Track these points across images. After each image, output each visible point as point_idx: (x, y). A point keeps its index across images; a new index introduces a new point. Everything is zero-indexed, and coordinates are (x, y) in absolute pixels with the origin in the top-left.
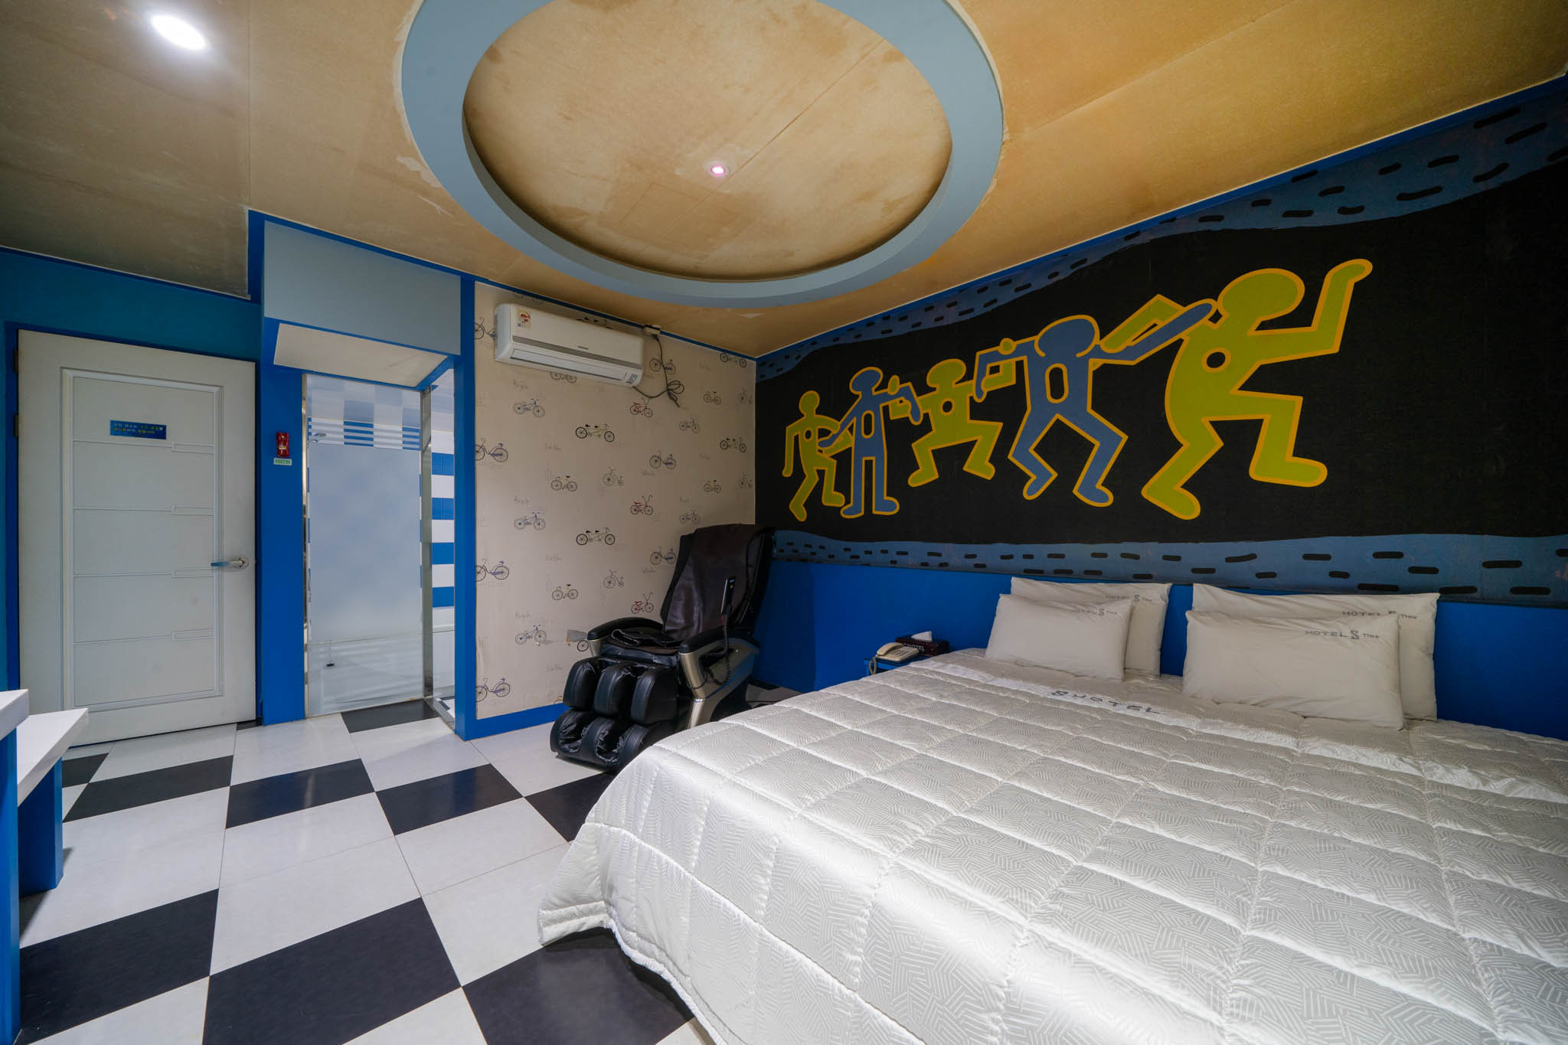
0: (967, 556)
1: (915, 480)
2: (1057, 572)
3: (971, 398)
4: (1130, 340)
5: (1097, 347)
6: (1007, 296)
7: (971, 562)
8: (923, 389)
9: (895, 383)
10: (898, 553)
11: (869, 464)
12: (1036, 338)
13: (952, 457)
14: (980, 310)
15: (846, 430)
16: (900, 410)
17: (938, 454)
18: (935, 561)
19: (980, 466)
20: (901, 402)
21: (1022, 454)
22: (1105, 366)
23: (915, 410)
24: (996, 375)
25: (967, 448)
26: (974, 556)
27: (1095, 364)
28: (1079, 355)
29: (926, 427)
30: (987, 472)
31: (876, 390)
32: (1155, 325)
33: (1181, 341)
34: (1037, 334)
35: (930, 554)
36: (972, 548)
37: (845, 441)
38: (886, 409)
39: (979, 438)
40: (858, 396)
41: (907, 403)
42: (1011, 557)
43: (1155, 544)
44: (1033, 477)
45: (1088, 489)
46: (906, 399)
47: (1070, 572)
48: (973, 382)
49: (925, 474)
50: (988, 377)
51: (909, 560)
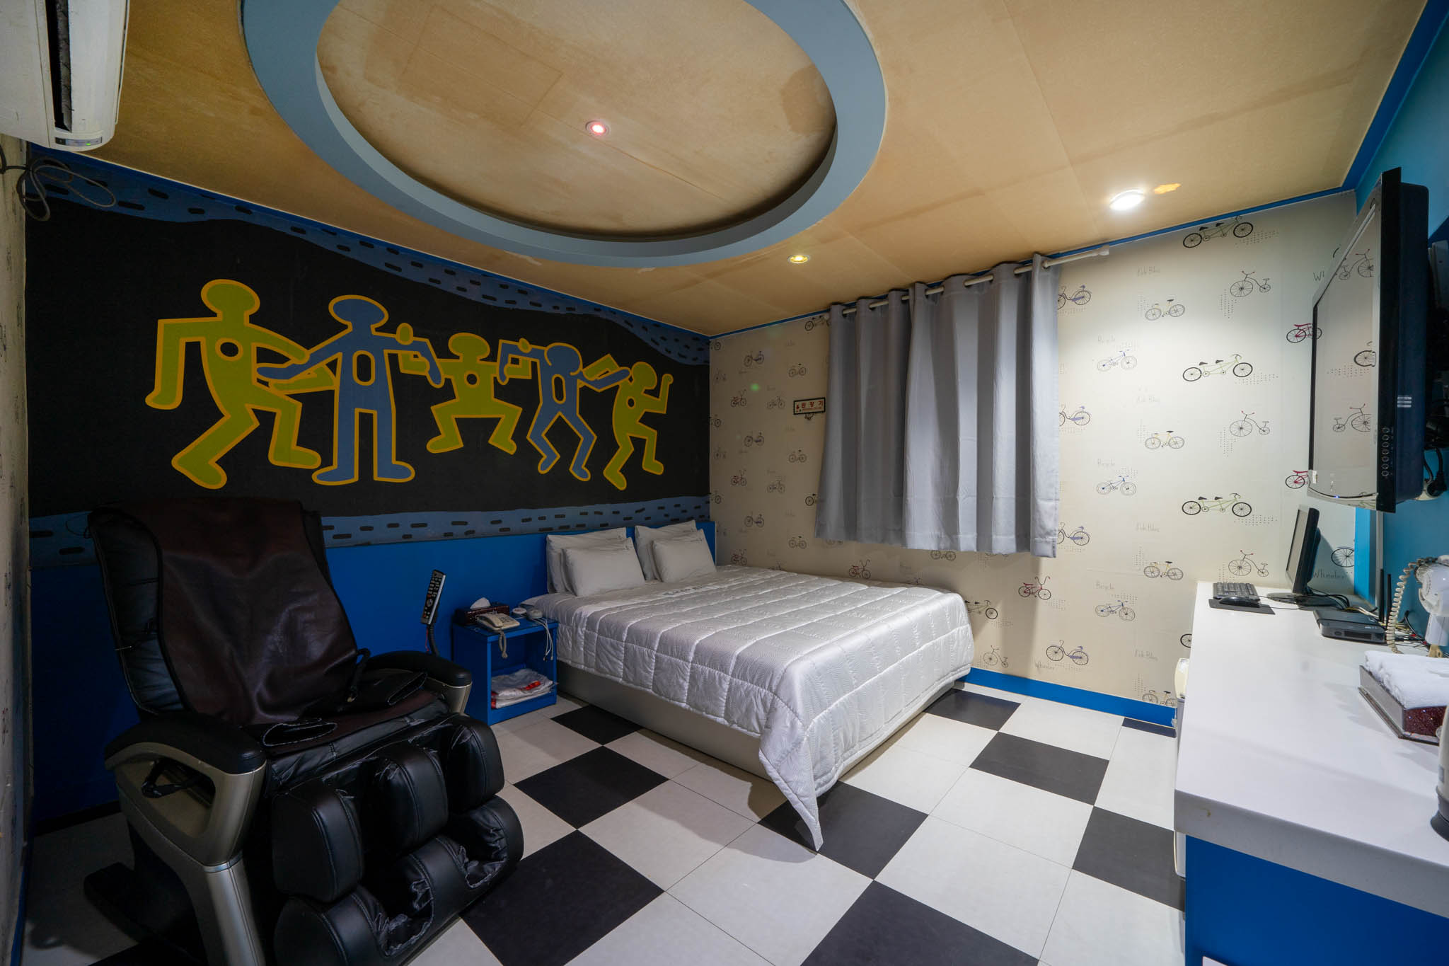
0: (493, 523)
1: (435, 446)
2: (561, 528)
3: (495, 378)
4: (598, 375)
5: (581, 373)
6: (523, 304)
7: (497, 527)
8: (444, 353)
9: (405, 333)
10: (414, 526)
11: (366, 420)
12: (546, 349)
13: (476, 429)
14: (500, 303)
15: (323, 365)
16: (414, 364)
17: (463, 424)
18: (460, 530)
19: (503, 441)
20: (416, 356)
21: (536, 436)
22: (585, 386)
23: (434, 371)
24: (514, 366)
25: (492, 423)
26: (500, 522)
27: (580, 384)
28: (572, 374)
29: (447, 393)
30: (511, 448)
31: (377, 330)
32: (607, 372)
33: (617, 387)
34: (546, 346)
35: (454, 523)
36: (497, 515)
37: (318, 378)
38: (394, 359)
39: (503, 416)
40: (346, 327)
41: (422, 359)
42: (529, 520)
43: (608, 505)
44: (545, 457)
45: (578, 467)
46: (423, 355)
47: (568, 527)
48: (497, 364)
49: (446, 441)
50: (509, 365)
51: (429, 532)
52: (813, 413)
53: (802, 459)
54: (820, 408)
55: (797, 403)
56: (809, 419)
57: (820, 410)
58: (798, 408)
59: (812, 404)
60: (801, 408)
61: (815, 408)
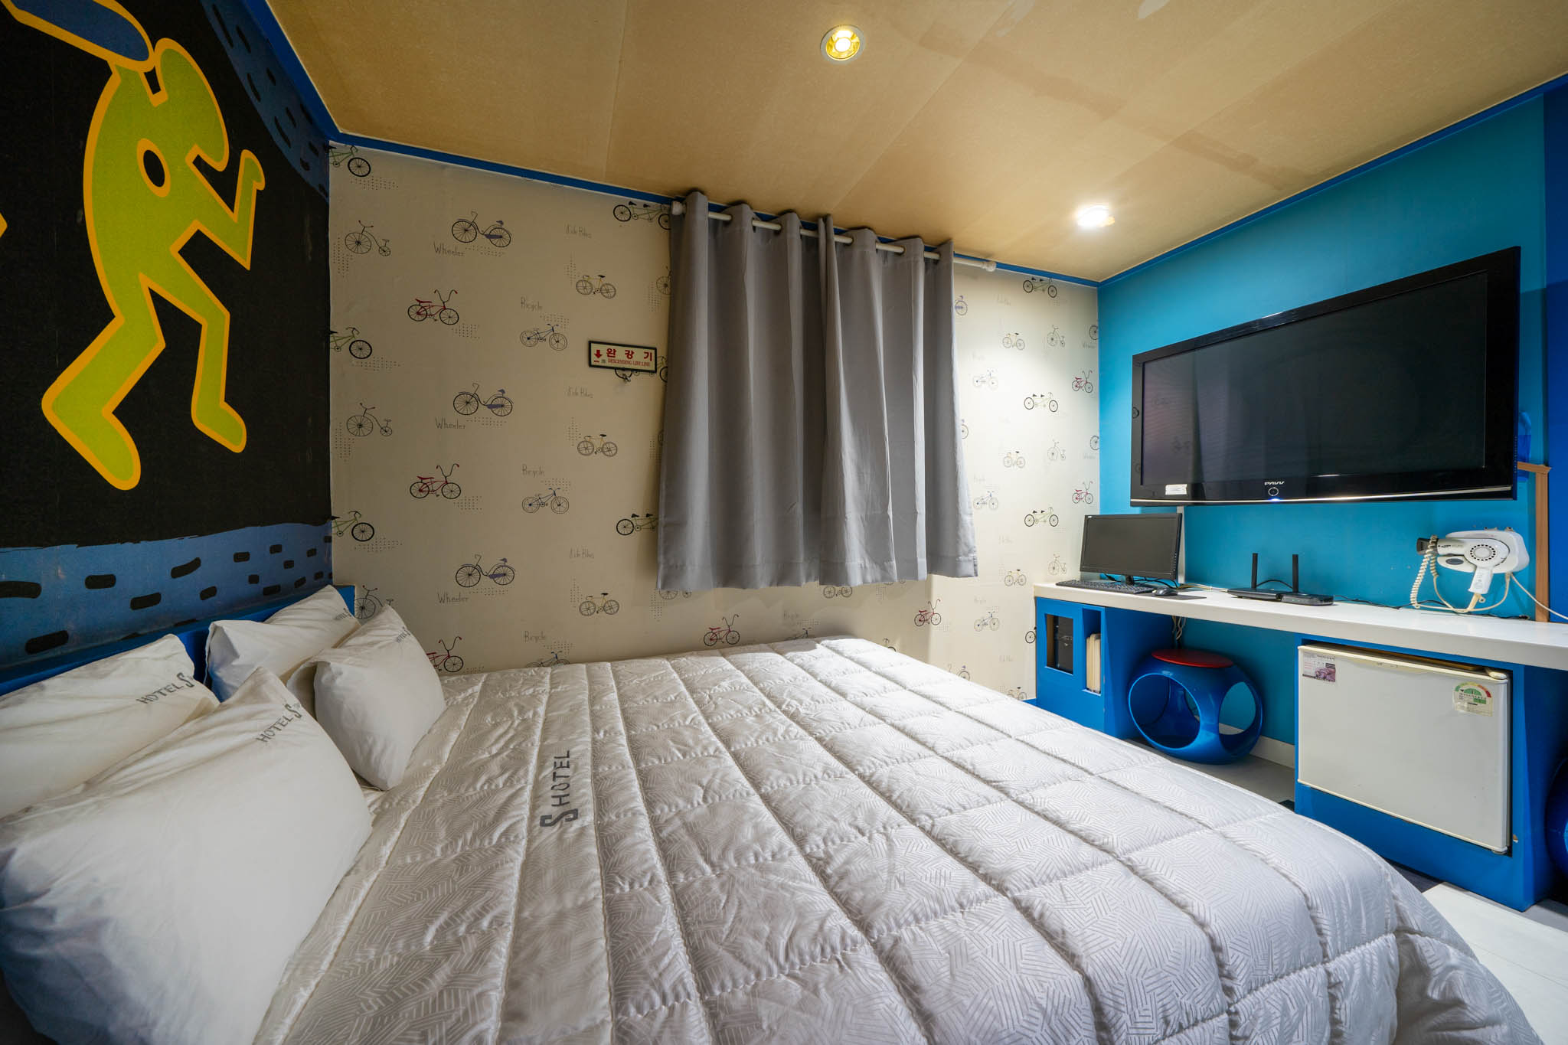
52: (632, 370)
53: (607, 450)
54: (647, 364)
55: (595, 348)
56: (625, 379)
57: (647, 368)
58: (598, 355)
59: (629, 355)
60: (604, 356)
61: (638, 363)
